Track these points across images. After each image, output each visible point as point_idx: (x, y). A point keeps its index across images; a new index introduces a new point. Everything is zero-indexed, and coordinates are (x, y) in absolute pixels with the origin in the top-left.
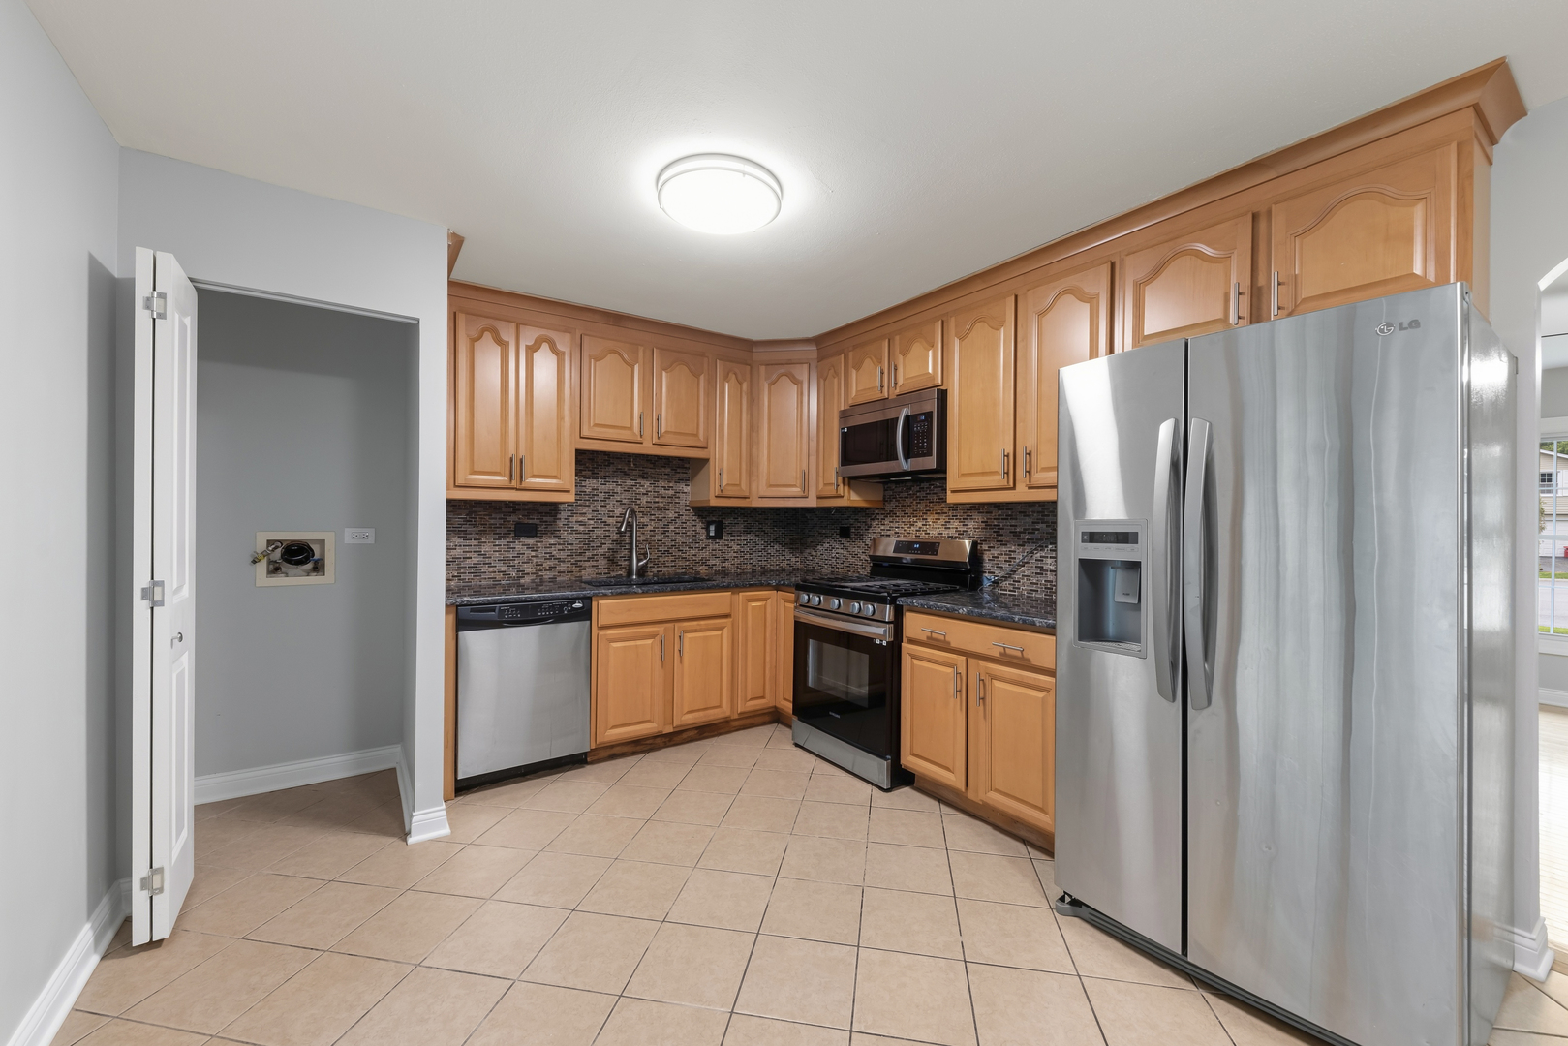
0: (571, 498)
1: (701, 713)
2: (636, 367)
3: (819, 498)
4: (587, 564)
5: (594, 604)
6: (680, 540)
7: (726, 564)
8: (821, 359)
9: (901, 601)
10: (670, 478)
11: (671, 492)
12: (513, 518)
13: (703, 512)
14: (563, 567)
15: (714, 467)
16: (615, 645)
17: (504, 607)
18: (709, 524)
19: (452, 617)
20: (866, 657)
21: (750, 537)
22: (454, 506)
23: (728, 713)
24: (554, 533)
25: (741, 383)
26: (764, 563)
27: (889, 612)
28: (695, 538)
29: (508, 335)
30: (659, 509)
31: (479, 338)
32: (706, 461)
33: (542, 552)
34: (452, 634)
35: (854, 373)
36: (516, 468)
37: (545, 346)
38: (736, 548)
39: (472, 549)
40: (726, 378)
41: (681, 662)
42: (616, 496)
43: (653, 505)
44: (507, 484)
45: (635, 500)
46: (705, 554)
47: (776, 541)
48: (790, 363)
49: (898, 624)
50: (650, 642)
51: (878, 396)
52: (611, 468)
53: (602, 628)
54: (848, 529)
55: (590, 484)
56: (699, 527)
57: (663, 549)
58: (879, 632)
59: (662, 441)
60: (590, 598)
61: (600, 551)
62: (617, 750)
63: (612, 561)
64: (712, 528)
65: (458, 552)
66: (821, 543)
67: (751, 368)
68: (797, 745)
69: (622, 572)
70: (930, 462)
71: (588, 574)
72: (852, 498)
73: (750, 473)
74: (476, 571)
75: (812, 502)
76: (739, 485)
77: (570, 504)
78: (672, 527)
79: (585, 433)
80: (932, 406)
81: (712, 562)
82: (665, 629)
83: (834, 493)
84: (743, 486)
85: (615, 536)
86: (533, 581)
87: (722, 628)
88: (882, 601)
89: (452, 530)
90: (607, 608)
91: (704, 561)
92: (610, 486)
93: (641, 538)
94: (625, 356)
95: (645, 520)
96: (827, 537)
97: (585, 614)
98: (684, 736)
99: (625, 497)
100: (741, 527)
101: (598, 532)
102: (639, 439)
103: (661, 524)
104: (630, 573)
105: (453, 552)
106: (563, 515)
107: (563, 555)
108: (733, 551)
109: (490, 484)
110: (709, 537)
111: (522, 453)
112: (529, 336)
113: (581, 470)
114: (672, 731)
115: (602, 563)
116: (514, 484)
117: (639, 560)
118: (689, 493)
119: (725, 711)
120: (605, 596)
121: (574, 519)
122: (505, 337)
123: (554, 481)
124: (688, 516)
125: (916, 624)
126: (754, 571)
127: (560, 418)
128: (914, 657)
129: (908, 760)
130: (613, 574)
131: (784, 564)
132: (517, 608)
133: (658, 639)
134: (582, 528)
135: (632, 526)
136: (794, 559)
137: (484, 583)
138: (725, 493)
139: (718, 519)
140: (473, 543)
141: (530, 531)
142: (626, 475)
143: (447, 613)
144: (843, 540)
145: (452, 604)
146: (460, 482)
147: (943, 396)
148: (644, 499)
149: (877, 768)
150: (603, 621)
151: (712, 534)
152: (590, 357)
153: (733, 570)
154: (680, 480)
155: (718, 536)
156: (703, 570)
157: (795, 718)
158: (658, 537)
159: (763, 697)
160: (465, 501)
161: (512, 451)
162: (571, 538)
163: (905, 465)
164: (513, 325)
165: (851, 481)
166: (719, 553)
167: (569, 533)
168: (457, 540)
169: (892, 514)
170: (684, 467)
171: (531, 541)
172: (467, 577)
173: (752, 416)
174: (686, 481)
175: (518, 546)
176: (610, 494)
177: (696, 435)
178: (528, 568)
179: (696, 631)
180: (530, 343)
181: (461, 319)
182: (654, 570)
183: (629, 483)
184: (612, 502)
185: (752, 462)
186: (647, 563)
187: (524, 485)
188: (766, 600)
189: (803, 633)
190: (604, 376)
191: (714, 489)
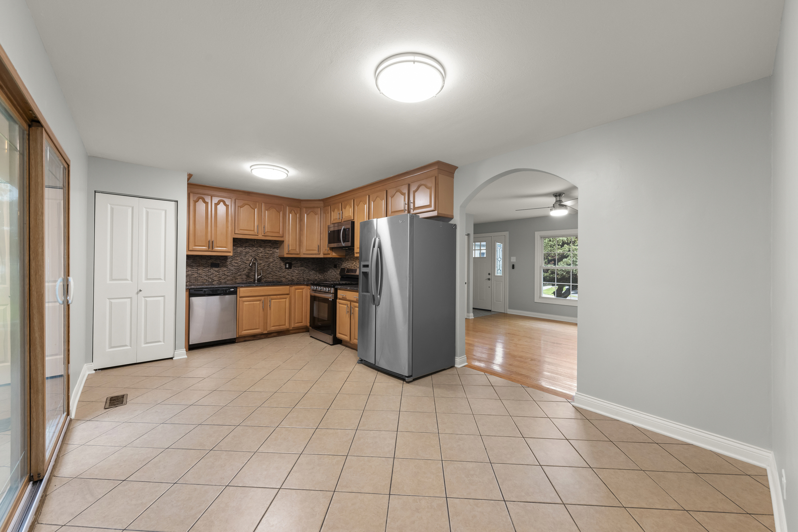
0: (231, 254)
1: (278, 327)
2: (256, 209)
3: (324, 254)
4: (238, 277)
5: (238, 290)
6: (275, 269)
7: (293, 278)
8: (325, 206)
9: (336, 287)
10: (271, 247)
11: (271, 252)
12: (210, 261)
13: (283, 259)
14: (229, 278)
15: (286, 244)
16: (245, 303)
17: (205, 290)
18: (286, 263)
19: (188, 293)
20: (327, 305)
21: (303, 268)
22: (189, 257)
23: (288, 327)
24: (226, 266)
25: (296, 214)
26: (308, 277)
27: (332, 290)
28: (281, 268)
29: (208, 199)
30: (266, 258)
31: (198, 201)
32: (283, 241)
33: (221, 273)
34: (188, 298)
35: (332, 213)
36: (211, 244)
37: (222, 203)
38: (297, 272)
39: (195, 272)
40: (290, 212)
41: (270, 309)
42: (249, 254)
43: (264, 257)
44: (208, 250)
45: (257, 255)
46: (285, 274)
47: (313, 269)
48: (314, 208)
49: (336, 294)
50: (259, 302)
51: (338, 221)
52: (248, 244)
53: (241, 297)
54: (336, 265)
55: (239, 249)
56: (282, 264)
57: (268, 272)
58: (330, 297)
59: (265, 235)
60: (237, 287)
61: (244, 273)
62: (247, 339)
63: (248, 276)
64: (287, 265)
65: (190, 273)
66: (329, 270)
67: (300, 209)
68: (311, 337)
69: (252, 280)
70: (349, 244)
71: (238, 281)
72: (334, 255)
73: (300, 245)
74: (196, 280)
75: (321, 256)
76: (296, 250)
77: (231, 256)
78: (271, 265)
79: (236, 232)
80: (349, 226)
81: (287, 277)
82: (264, 298)
83: (327, 253)
84: (297, 250)
85: (249, 268)
86: (217, 283)
87: (286, 298)
88: (331, 287)
89: (188, 265)
90: (242, 291)
91: (284, 277)
92: (247, 250)
93: (260, 268)
94: (252, 206)
95: (261, 262)
96: (330, 268)
97: (235, 293)
98: (272, 335)
99: (253, 254)
100: (299, 265)
101: (242, 266)
102: (257, 234)
103: (267, 263)
104: (255, 280)
105: (188, 273)
106: (229, 260)
107: (229, 274)
108: (296, 272)
109: (202, 250)
110: (286, 268)
111: (213, 239)
112: (215, 200)
113: (236, 245)
114: (266, 332)
115: (244, 277)
116: (210, 250)
117: (258, 276)
118: (277, 252)
119: (287, 326)
120: (242, 287)
121: (234, 261)
122: (207, 200)
123: (225, 249)
124: (278, 261)
125: (341, 293)
126: (304, 280)
127: (227, 227)
128: (340, 303)
129: (339, 335)
130: (248, 281)
131: (316, 278)
132: (210, 290)
133: (261, 301)
134: (236, 265)
135: (255, 263)
136: (320, 276)
137: (199, 283)
138: (290, 252)
139: (290, 262)
140: (195, 269)
141: (217, 266)
142: (253, 246)
143: (186, 291)
144: (335, 269)
145: (188, 289)
146: (190, 249)
147: (353, 223)
148: (261, 255)
149: (329, 338)
150: (242, 295)
151: (287, 267)
152: (238, 207)
153: (296, 280)
154: (274, 248)
155: (290, 267)
156: (283, 279)
157: (310, 328)
158: (266, 268)
159: (302, 322)
160: (192, 255)
161: (209, 238)
162: (232, 268)
163: (343, 244)
164: (210, 197)
165: (332, 249)
166: (290, 274)
167: (232, 266)
168: (189, 269)
169: (347, 260)
170: (277, 244)
171: (217, 269)
172: (193, 281)
173: (300, 225)
174: (277, 248)
175: (212, 271)
176: (247, 253)
177: (279, 233)
178: (215, 278)
179: (276, 299)
180: (216, 203)
181: (191, 195)
182: (265, 280)
183: (255, 249)
184: (248, 255)
185: (300, 241)
186: (261, 277)
187: (213, 250)
188: (303, 289)
189: (313, 299)
190: (245, 212)
191: (286, 251)
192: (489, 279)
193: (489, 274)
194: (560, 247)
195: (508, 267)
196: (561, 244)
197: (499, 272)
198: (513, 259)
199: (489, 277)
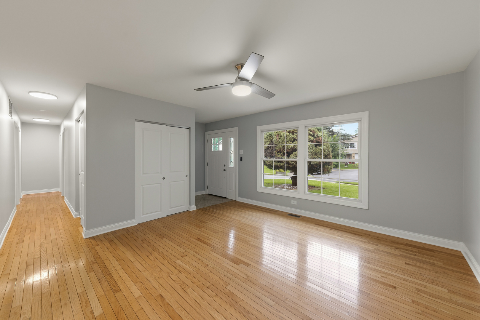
192: (225, 170)
193: (225, 166)
194: (292, 142)
195: (238, 159)
196: (292, 140)
197: (231, 165)
198: (242, 152)
199: (224, 168)
